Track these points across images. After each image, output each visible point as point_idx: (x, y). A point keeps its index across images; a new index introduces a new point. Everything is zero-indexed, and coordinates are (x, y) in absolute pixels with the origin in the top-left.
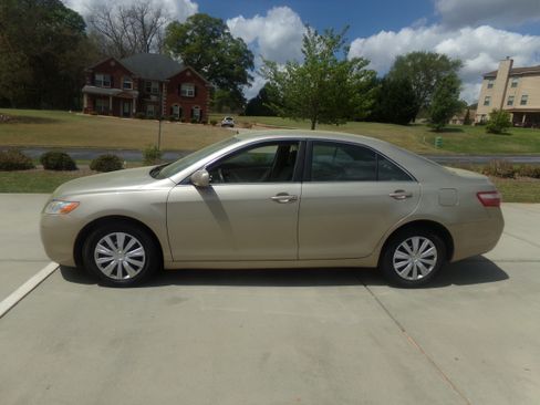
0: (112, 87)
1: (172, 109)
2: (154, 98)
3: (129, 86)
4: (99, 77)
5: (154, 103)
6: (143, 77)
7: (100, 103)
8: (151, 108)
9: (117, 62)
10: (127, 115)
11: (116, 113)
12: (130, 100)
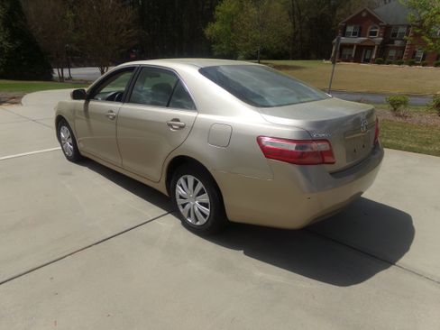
0: (359, 36)
1: (415, 53)
2: (398, 43)
3: (374, 34)
4: (350, 29)
5: (397, 48)
6: (391, 24)
7: (346, 52)
8: (392, 53)
9: (368, 13)
10: (367, 61)
11: (357, 60)
12: (372, 48)
